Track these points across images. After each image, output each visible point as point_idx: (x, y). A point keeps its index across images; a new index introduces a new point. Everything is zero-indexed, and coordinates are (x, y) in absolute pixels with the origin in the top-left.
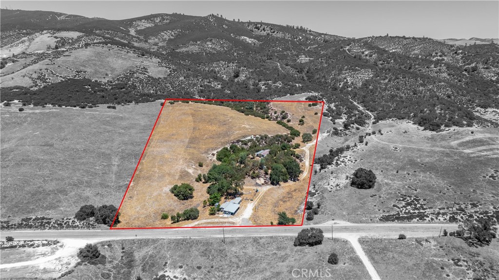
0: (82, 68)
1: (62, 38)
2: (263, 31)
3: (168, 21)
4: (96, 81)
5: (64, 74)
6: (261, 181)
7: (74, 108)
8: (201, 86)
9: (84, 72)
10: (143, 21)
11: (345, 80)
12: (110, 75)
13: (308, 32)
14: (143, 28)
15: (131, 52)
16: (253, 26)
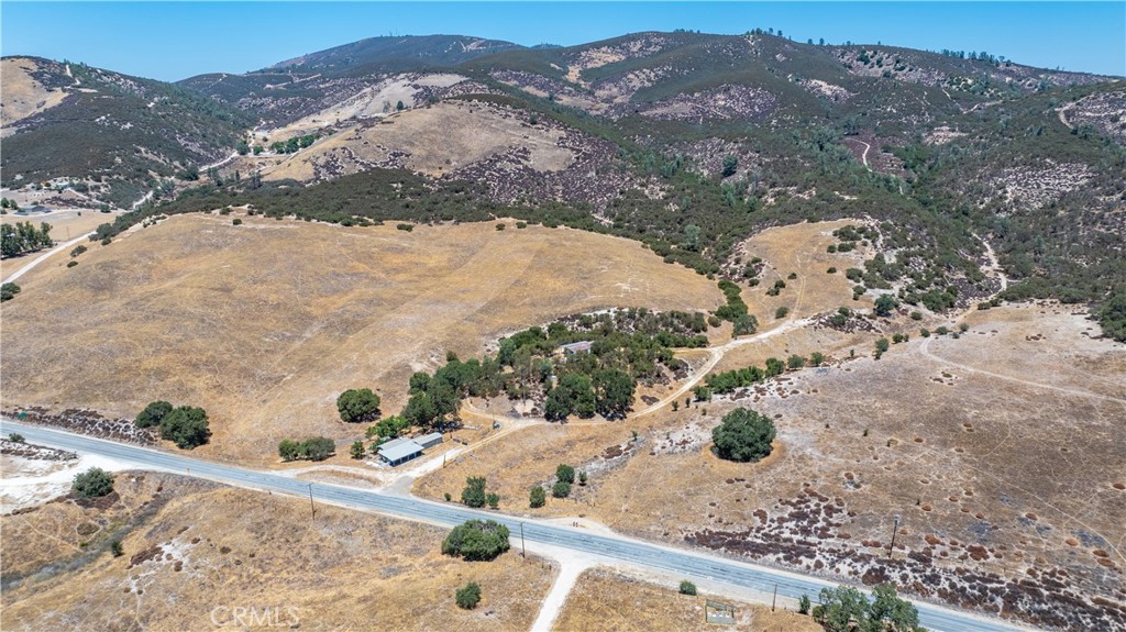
0: (405, 147)
1: (426, 88)
2: (876, 66)
3: (658, 48)
4: (421, 174)
5: (369, 159)
6: (526, 406)
7: (330, 225)
8: (621, 193)
9: (407, 156)
10: (604, 49)
11: (1000, 192)
12: (453, 164)
13: (1001, 67)
14: (601, 64)
15: (513, 116)
16: (855, 55)
